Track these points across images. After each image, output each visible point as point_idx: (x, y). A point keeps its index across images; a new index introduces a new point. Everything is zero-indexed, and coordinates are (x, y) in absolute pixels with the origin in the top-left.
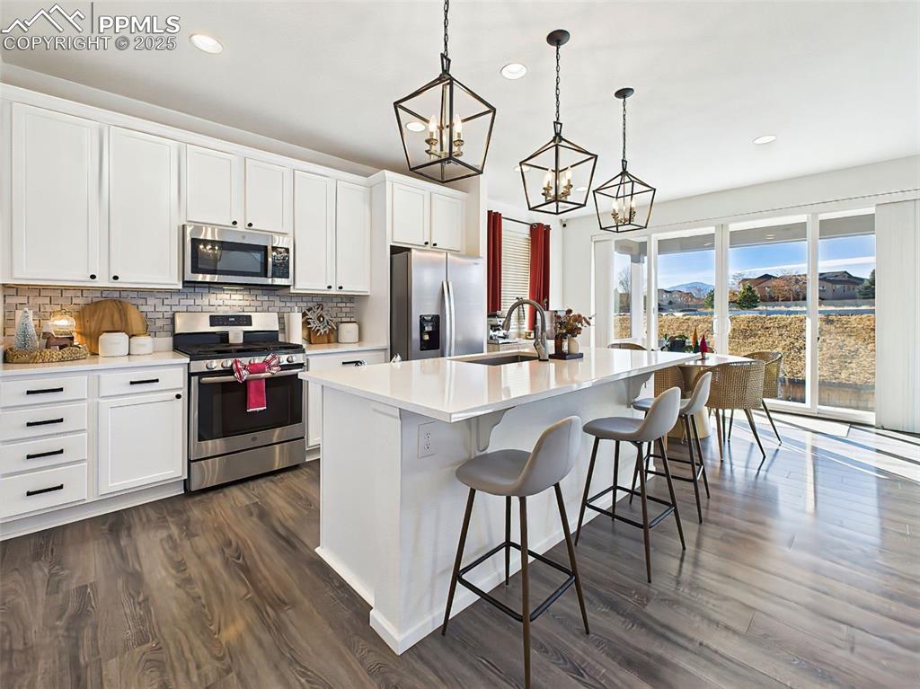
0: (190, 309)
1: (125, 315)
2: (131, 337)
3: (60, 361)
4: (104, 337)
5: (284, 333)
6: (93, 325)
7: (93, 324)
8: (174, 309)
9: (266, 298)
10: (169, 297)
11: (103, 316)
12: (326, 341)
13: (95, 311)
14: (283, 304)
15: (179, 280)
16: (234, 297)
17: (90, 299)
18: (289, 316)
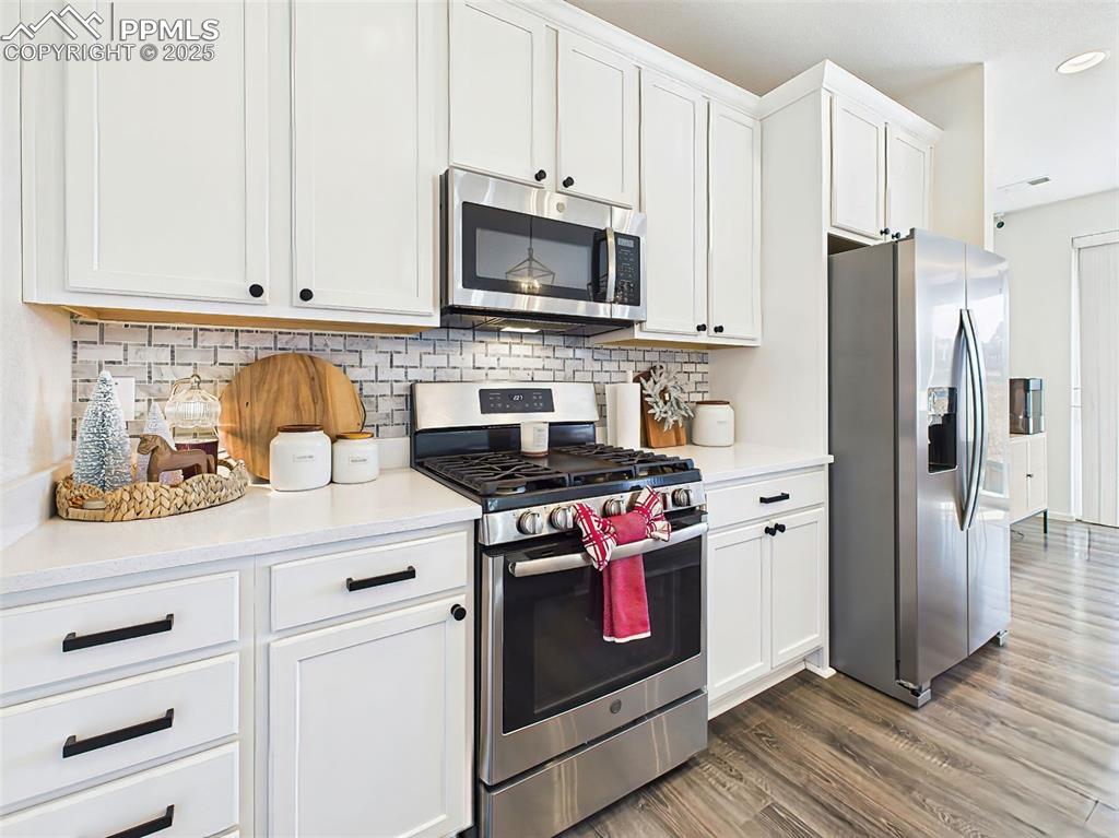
0: (441, 375)
1: (322, 389)
2: (335, 439)
3: (180, 512)
4: (281, 442)
5: (605, 425)
6: (257, 414)
7: (259, 409)
8: (413, 375)
9: (570, 353)
10: (402, 349)
11: (280, 390)
12: (674, 442)
13: (262, 381)
14: (597, 366)
15: (434, 305)
16: (517, 349)
17: (252, 353)
18: (615, 393)
